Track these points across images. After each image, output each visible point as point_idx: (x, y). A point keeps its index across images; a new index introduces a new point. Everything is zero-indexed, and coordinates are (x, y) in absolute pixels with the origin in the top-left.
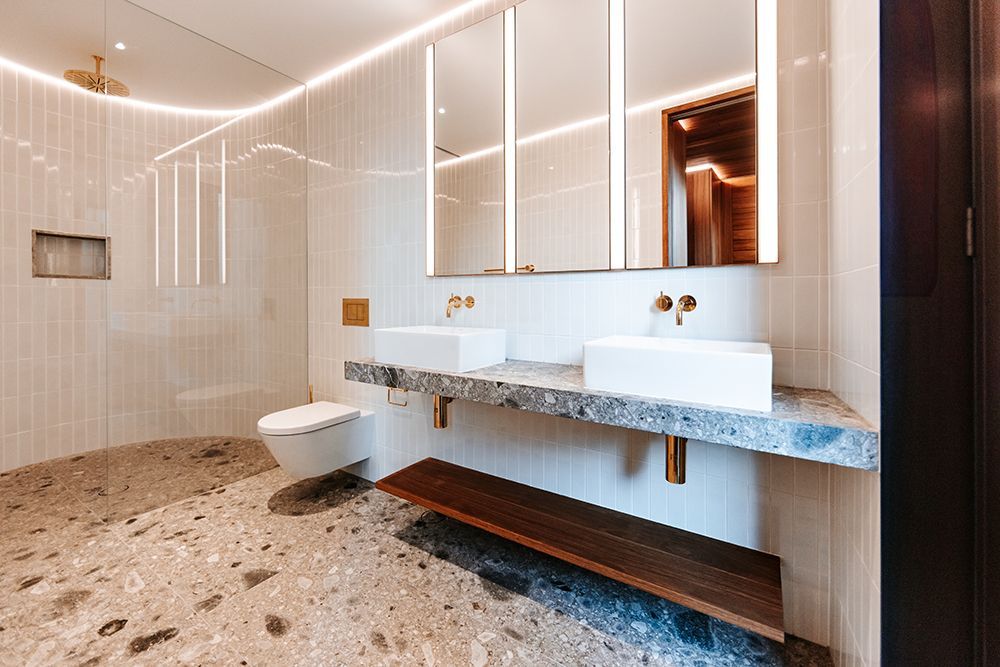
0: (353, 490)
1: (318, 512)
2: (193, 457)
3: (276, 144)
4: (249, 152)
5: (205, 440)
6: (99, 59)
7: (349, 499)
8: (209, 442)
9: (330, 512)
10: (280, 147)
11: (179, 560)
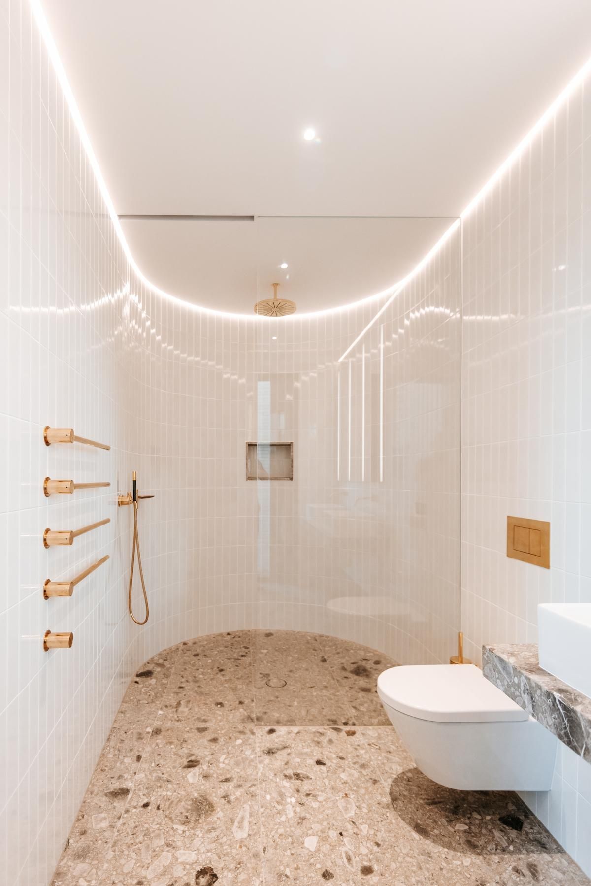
0: (513, 834)
1: (449, 846)
2: (344, 669)
3: (428, 306)
4: (402, 326)
5: (360, 649)
6: (275, 285)
7: (504, 850)
8: (362, 653)
9: (467, 861)
10: (432, 308)
11: (283, 819)
